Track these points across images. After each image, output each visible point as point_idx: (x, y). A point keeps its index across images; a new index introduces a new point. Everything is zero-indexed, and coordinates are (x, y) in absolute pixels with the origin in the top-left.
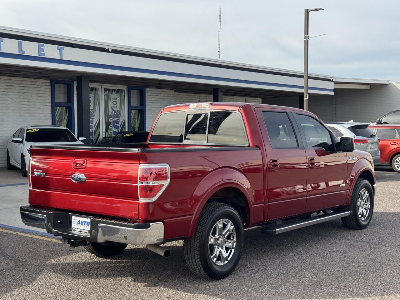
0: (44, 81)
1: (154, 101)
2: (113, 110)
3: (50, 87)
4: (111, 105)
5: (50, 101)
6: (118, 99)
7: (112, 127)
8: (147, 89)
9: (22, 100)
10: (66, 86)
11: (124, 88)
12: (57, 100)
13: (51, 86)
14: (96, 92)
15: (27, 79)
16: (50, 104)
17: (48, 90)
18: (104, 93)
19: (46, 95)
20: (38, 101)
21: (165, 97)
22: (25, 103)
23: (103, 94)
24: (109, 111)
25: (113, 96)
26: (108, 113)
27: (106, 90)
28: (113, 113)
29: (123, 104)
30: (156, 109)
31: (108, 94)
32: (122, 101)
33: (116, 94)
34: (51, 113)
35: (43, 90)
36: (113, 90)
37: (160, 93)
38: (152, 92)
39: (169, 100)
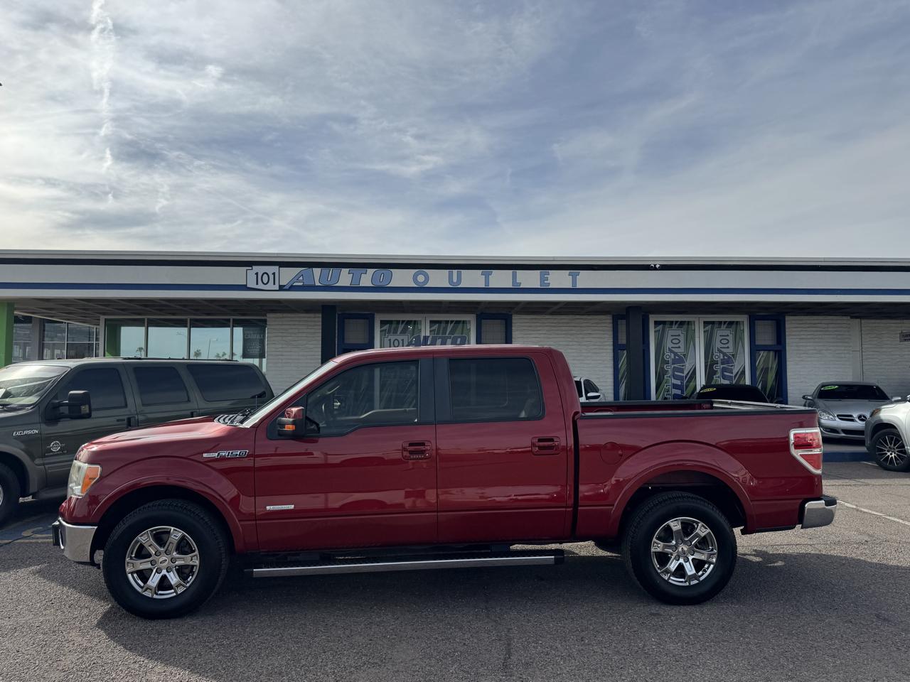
0: (603, 317)
1: (805, 337)
3: (611, 325)
4: (717, 345)
5: (611, 343)
6: (731, 335)
7: (719, 377)
8: (787, 318)
9: (571, 343)
11: (744, 319)
13: (613, 323)
14: (690, 326)
15: (578, 317)
16: (612, 347)
17: (608, 329)
19: (606, 336)
20: (592, 343)
21: (830, 329)
22: (574, 347)
23: (702, 330)
24: (713, 354)
25: (720, 333)
26: (712, 358)
27: (706, 323)
29: (740, 344)
30: (808, 348)
31: (712, 329)
32: (738, 339)
33: (726, 327)
34: (612, 358)
35: (602, 328)
36: (720, 323)
37: (819, 322)
38: (801, 322)
39: (839, 333)
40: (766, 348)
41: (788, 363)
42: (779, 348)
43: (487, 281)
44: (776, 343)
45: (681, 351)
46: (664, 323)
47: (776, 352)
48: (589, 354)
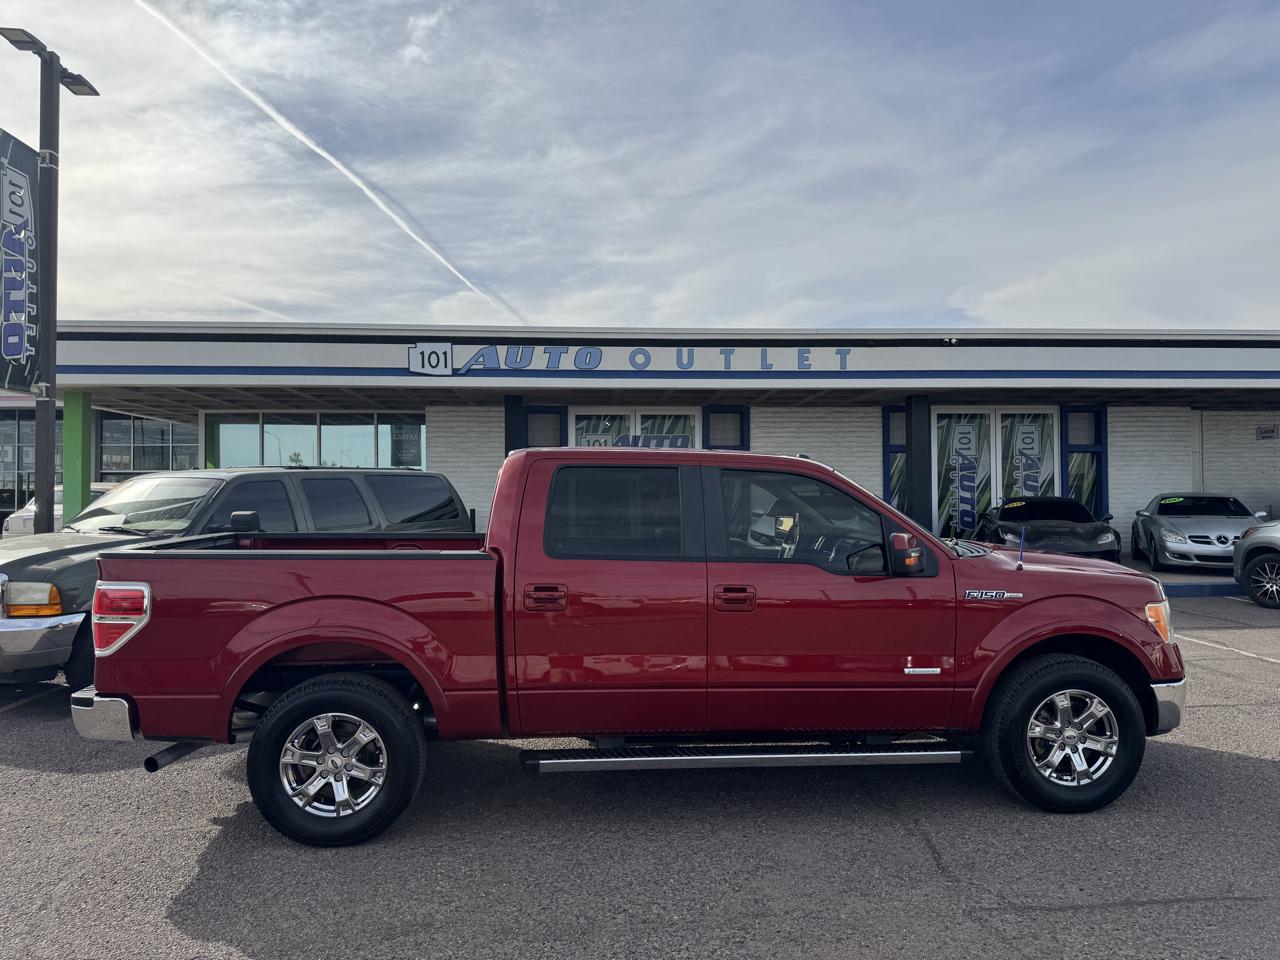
0: (871, 409)
1: (1131, 434)
3: (881, 420)
4: (1018, 445)
5: (881, 444)
6: (1036, 433)
7: (1020, 487)
8: (1110, 409)
9: (827, 445)
11: (1053, 411)
13: (883, 417)
14: (983, 421)
15: (837, 409)
16: (881, 450)
17: (877, 425)
19: (875, 434)
20: (855, 444)
22: (833, 449)
23: (999, 425)
24: (1013, 457)
25: (1022, 429)
26: (1012, 462)
27: (1004, 417)
29: (1048, 444)
30: (1137, 449)
31: (1012, 424)
32: (1045, 437)
33: (1030, 422)
34: (881, 464)
35: (868, 424)
36: (1023, 416)
37: (1151, 414)
38: (1127, 415)
39: (1176, 429)
40: (1081, 449)
41: (1110, 469)
42: (1098, 448)
43: (728, 362)
44: (1093, 443)
45: (971, 453)
46: (949, 416)
47: (1093, 454)
48: (852, 459)
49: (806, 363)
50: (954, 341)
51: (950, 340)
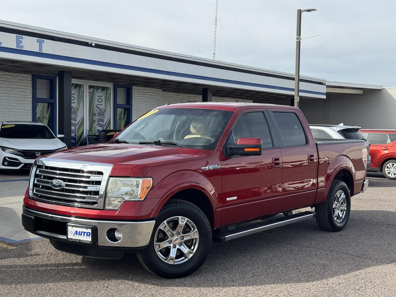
0: (26, 75)
1: (141, 100)
2: (98, 107)
3: (31, 82)
4: (96, 103)
5: (31, 97)
6: (103, 97)
7: (96, 125)
8: (134, 88)
10: (48, 81)
11: (110, 85)
12: (39, 96)
13: (33, 81)
14: (81, 88)
16: (31, 100)
17: (29, 85)
18: (89, 90)
19: (28, 91)
20: (18, 96)
21: (153, 96)
22: (5, 98)
24: (93, 109)
25: (98, 94)
26: (93, 111)
27: (90, 87)
28: (98, 111)
29: (108, 102)
30: (143, 108)
31: (93, 91)
32: (107, 99)
33: (101, 91)
34: (31, 108)
35: (24, 84)
36: (98, 87)
37: (148, 91)
38: (139, 91)
39: (157, 99)
41: (133, 117)
42: (128, 107)
47: (126, 109)
48: (16, 104)
49: (20, 44)
50: (93, 45)
51: (92, 43)
